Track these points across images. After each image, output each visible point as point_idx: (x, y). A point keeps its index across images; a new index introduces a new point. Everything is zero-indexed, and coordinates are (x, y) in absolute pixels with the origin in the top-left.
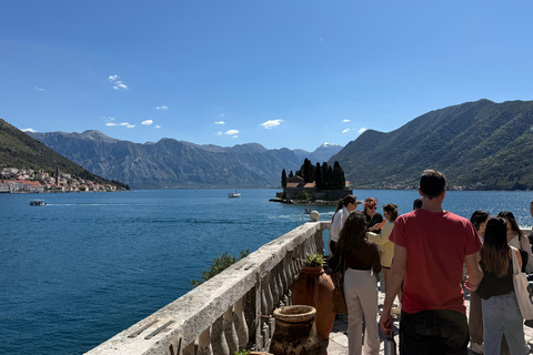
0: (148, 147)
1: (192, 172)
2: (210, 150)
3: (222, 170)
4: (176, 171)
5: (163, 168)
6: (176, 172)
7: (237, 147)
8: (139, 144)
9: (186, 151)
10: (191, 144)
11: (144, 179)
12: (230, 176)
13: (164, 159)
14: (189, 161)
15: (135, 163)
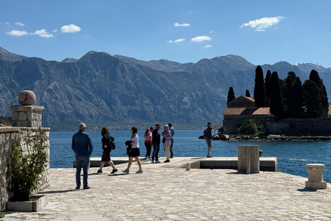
0: (67, 67)
1: (133, 104)
2: (162, 68)
3: (180, 99)
4: (110, 102)
5: (90, 98)
6: (109, 104)
7: (204, 62)
8: (53, 63)
9: (123, 71)
10: (132, 60)
11: (63, 116)
12: (193, 109)
13: (91, 84)
14: (128, 87)
15: (49, 91)
